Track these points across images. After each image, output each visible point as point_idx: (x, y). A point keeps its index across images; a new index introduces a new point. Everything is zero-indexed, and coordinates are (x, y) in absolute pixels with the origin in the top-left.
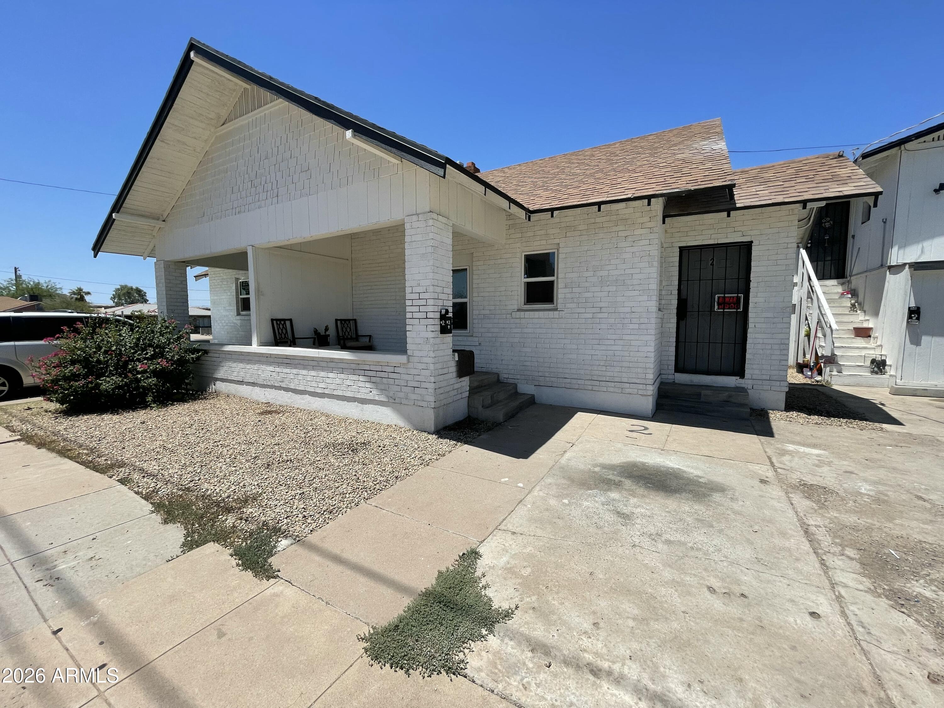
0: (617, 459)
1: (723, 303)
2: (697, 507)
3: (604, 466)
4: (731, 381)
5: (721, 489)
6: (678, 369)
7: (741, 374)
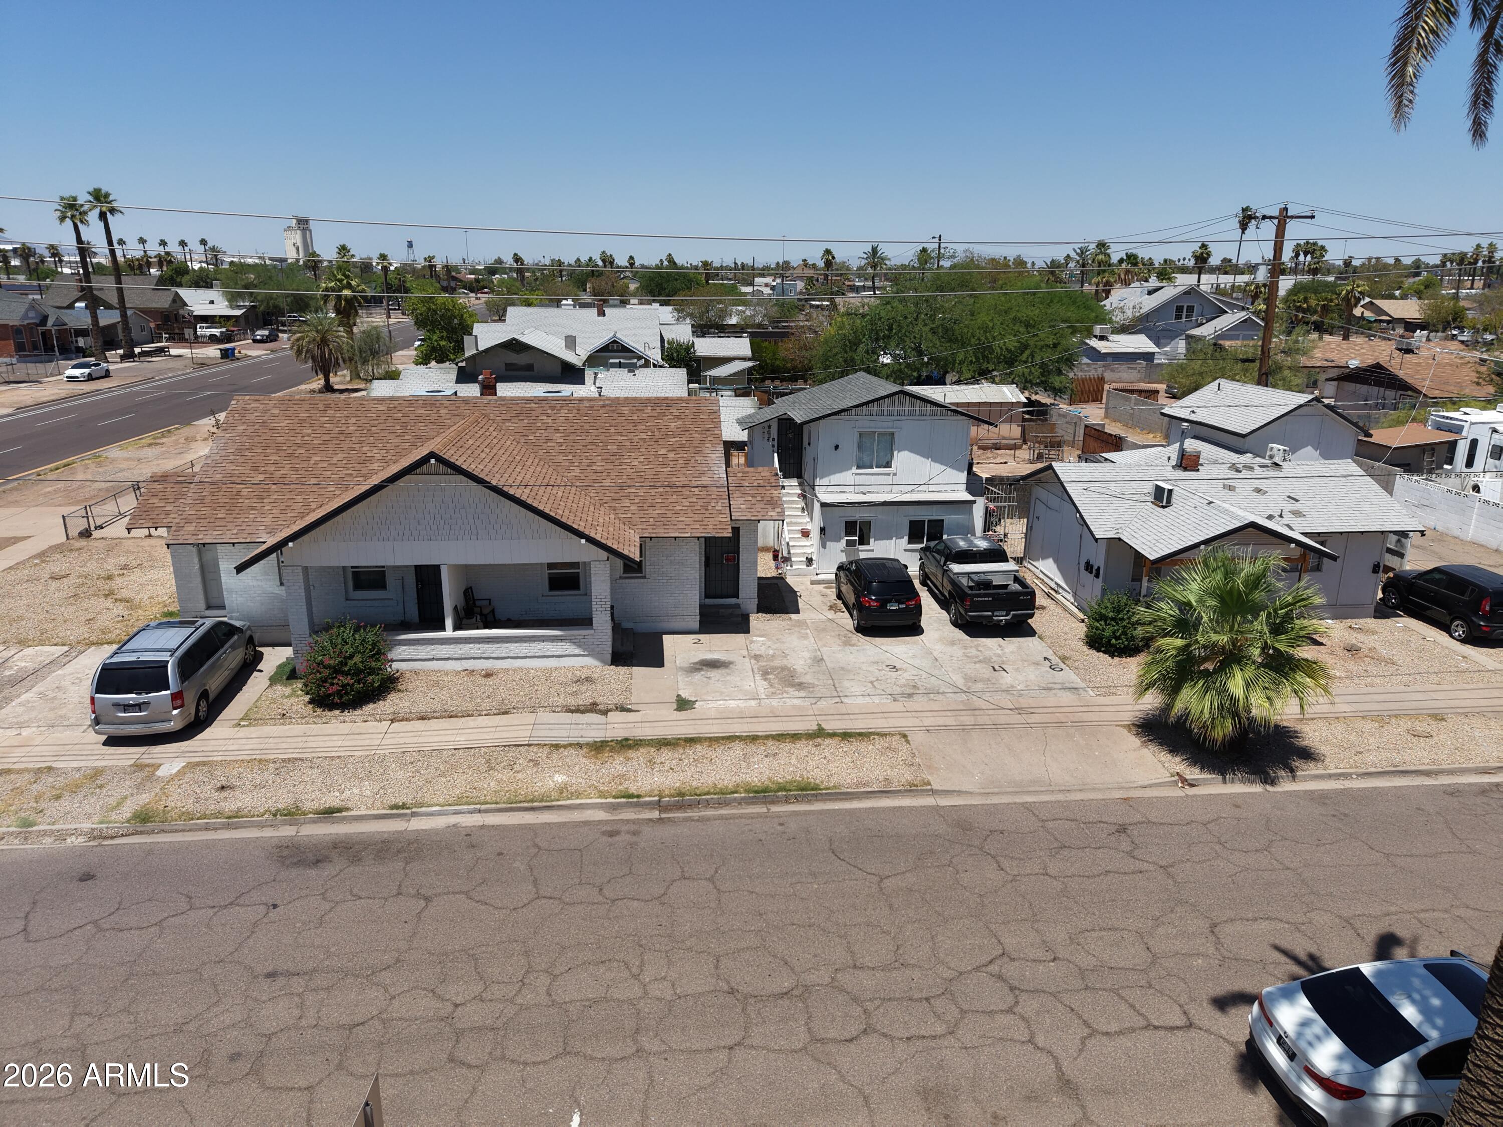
0: (696, 660)
1: (727, 560)
2: (727, 670)
3: (694, 664)
4: (733, 601)
5: (731, 663)
6: (707, 597)
7: (738, 598)
